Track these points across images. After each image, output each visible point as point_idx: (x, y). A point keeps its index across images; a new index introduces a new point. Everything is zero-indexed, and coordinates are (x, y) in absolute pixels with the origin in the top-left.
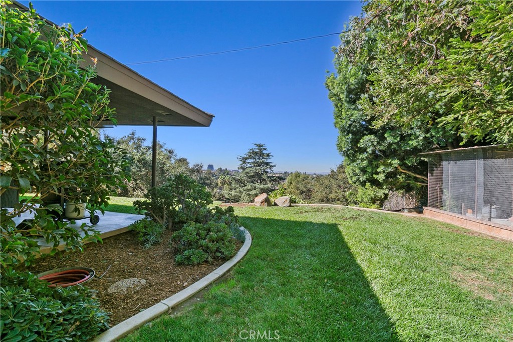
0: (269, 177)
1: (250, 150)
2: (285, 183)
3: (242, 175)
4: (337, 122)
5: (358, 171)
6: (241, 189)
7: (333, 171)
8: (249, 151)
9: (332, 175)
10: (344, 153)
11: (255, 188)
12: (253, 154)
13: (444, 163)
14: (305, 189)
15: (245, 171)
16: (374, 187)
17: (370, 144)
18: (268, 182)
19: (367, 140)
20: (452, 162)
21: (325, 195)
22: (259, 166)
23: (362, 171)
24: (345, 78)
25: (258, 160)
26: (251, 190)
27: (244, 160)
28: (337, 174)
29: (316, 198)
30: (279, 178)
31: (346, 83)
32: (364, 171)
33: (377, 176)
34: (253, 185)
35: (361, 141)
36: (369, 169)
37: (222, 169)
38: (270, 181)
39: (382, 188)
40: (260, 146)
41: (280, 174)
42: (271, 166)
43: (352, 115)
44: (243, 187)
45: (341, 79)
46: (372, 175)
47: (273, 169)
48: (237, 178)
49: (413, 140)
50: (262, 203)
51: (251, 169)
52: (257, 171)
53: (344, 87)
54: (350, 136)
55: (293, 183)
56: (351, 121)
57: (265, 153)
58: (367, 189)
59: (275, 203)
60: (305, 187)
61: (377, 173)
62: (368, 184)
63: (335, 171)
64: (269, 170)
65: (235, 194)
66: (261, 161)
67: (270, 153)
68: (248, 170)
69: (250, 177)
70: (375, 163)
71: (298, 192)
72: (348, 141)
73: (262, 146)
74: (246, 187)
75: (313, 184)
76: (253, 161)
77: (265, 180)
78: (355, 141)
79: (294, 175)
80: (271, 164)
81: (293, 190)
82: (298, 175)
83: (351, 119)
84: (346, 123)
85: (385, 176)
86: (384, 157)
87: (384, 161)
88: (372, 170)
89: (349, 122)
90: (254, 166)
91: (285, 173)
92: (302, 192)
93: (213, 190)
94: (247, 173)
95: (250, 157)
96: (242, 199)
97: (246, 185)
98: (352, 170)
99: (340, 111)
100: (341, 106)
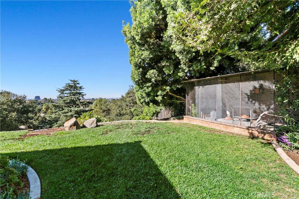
0: (81, 103)
1: (67, 84)
2: (92, 106)
3: (61, 103)
4: (132, 60)
5: (144, 95)
6: (60, 112)
7: (123, 96)
8: (65, 85)
9: (123, 99)
10: (136, 82)
11: (71, 111)
12: (69, 87)
13: (196, 88)
14: (106, 109)
15: (63, 99)
16: (155, 105)
17: (154, 76)
18: (81, 106)
19: (151, 73)
20: (201, 87)
21: (119, 112)
22: (74, 95)
23: (147, 95)
24: (140, 23)
25: (73, 91)
26: (68, 113)
27: (62, 91)
28: (126, 98)
29: (113, 114)
30: (88, 102)
31: (140, 27)
32: (148, 95)
33: (157, 98)
34: (70, 108)
35: (148, 73)
36: (152, 93)
37: (47, 98)
38: (82, 105)
39: (159, 106)
40: (74, 81)
41: (89, 100)
42: (83, 95)
43: (142, 55)
44: (61, 111)
45: (137, 24)
46: (154, 97)
47: (85, 97)
48: (56, 105)
49: (181, 72)
50: (70, 127)
51: (67, 98)
52: (73, 99)
53: (139, 30)
54: (141, 69)
55: (98, 105)
56: (141, 59)
57: (78, 86)
58: (150, 107)
59: (83, 125)
60: (106, 107)
61: (157, 96)
62: (151, 104)
63: (124, 96)
64: (81, 98)
65: (55, 116)
66: (75, 92)
67: (82, 86)
68: (65, 99)
69: (67, 103)
70: (156, 89)
71: (102, 111)
72: (139, 73)
73: (76, 82)
74: (64, 111)
75: (111, 105)
76: (69, 92)
77: (78, 104)
78: (144, 74)
79: (98, 100)
80: (82, 94)
81: (98, 109)
82: (101, 100)
83: (141, 58)
84: (138, 60)
85: (162, 98)
86: (161, 85)
87: (161, 88)
88: (154, 94)
89: (140, 60)
90: (70, 95)
91: (93, 99)
92: (104, 111)
93: (36, 115)
94: (64, 100)
95: (67, 89)
96: (61, 120)
97: (64, 109)
98: (141, 94)
99: (133, 51)
100: (134, 48)
